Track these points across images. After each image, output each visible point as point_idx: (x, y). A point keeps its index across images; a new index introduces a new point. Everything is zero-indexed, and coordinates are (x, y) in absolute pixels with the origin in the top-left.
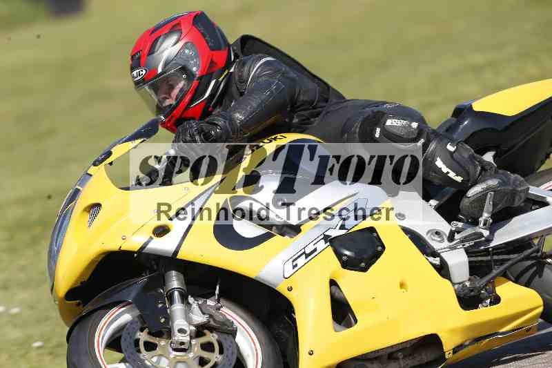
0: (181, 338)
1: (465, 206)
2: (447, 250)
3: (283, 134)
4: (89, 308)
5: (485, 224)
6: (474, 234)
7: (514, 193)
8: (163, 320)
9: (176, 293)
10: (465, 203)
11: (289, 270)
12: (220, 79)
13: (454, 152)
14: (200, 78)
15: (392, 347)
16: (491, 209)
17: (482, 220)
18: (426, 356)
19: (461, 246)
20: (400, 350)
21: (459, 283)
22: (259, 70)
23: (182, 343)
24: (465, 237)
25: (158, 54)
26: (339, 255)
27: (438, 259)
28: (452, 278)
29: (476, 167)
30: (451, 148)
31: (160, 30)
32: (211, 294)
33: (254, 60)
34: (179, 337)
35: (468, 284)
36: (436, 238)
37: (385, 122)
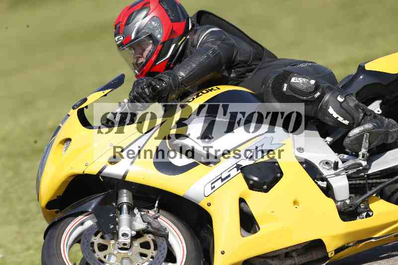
0: (123, 240)
1: (347, 143)
2: (332, 176)
3: (219, 87)
4: (60, 215)
5: (363, 157)
6: (355, 164)
7: (387, 134)
8: (112, 226)
9: (125, 206)
10: (347, 141)
11: (208, 191)
12: (179, 44)
13: (343, 102)
14: (163, 43)
15: (287, 248)
16: (367, 146)
17: (360, 153)
18: (316, 255)
19: (344, 173)
20: (293, 251)
21: (341, 201)
22: (205, 38)
23: (125, 244)
24: (349, 166)
25: (132, 25)
26: (247, 180)
27: (325, 183)
28: (336, 197)
29: (359, 113)
30: (340, 99)
31: (135, 7)
32: (152, 208)
33: (203, 30)
34: (122, 240)
35: (348, 202)
36: (326, 167)
37: (291, 80)
